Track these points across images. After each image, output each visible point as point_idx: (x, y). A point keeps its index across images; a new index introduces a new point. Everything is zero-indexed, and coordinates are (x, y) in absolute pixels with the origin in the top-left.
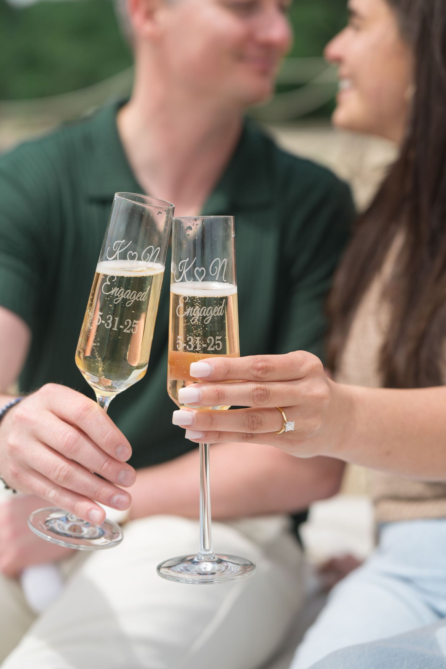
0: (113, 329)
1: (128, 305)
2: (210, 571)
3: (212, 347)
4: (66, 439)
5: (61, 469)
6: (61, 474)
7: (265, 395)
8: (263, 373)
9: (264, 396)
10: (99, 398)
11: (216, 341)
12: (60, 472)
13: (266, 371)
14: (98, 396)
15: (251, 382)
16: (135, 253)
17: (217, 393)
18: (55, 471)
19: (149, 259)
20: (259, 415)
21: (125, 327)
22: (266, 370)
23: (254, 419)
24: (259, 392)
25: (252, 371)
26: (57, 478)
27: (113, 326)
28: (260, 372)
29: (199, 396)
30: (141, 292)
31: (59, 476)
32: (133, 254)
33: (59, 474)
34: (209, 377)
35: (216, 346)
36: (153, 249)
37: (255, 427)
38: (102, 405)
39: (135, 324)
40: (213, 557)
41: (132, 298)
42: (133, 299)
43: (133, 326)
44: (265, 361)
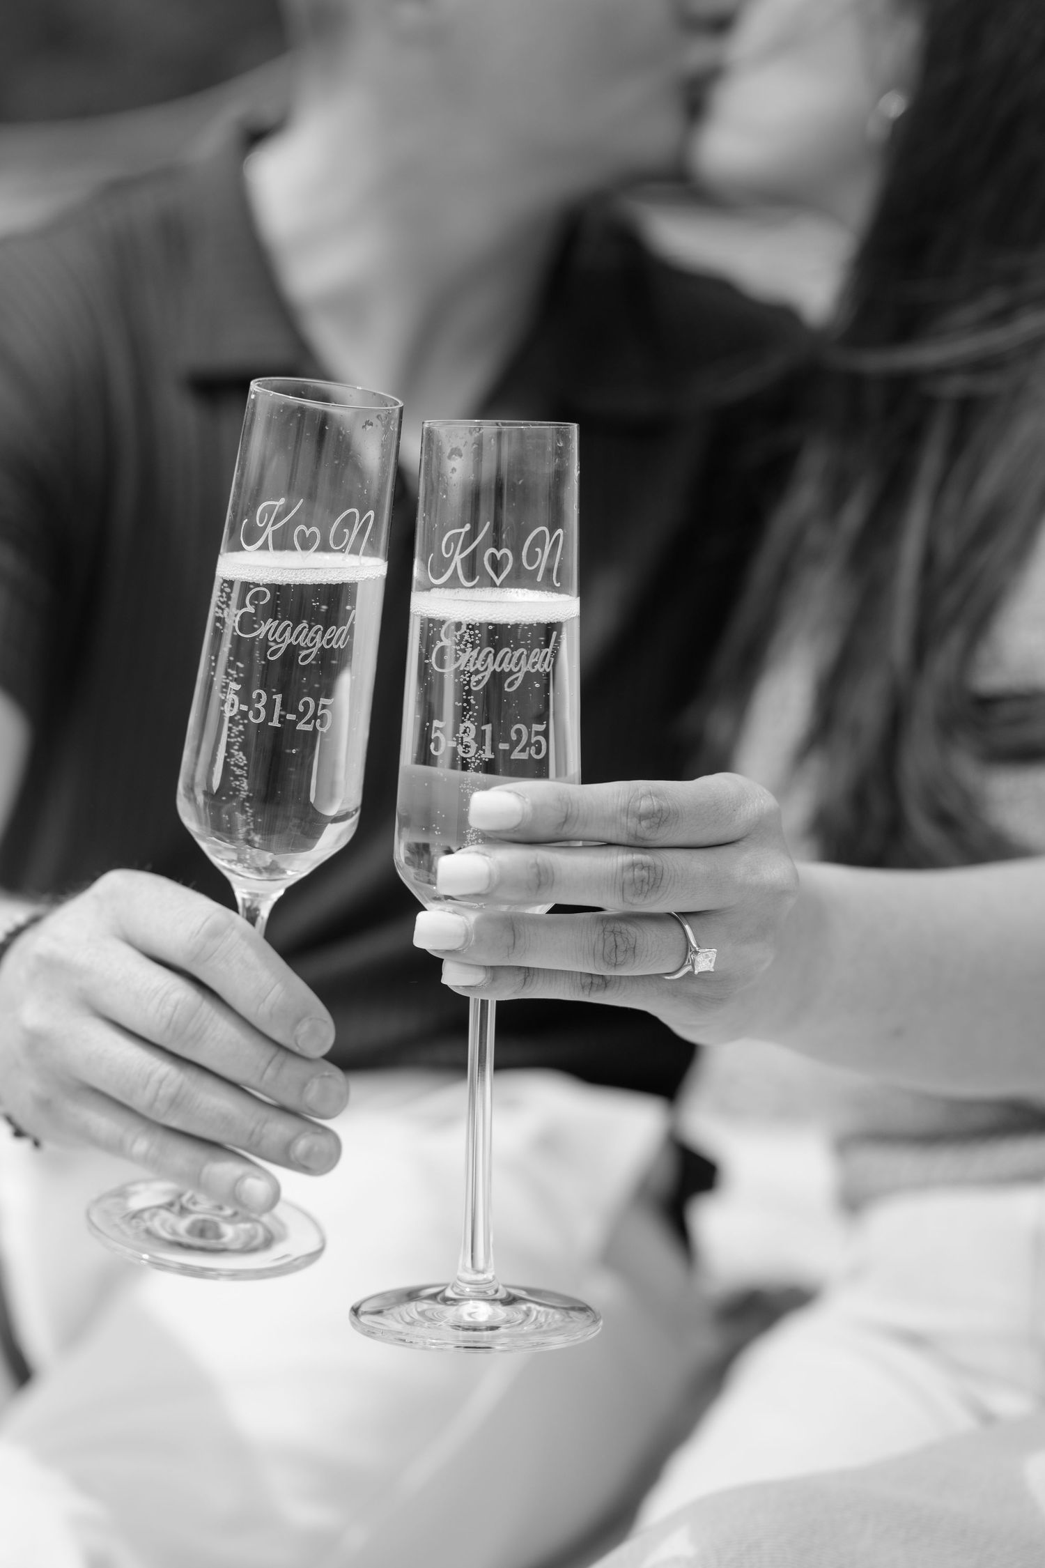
0: (269, 724)
1: (303, 660)
2: (486, 1321)
3: (523, 750)
4: (169, 1009)
5: (161, 1082)
6: (161, 1092)
7: (652, 880)
8: (651, 827)
9: (648, 883)
10: (244, 900)
11: (533, 736)
12: (160, 1087)
13: (659, 823)
14: (240, 894)
15: (617, 847)
16: (314, 529)
17: (535, 870)
18: (145, 1087)
19: (348, 542)
20: (631, 930)
21: (301, 716)
22: (659, 817)
23: (619, 940)
24: (637, 872)
25: (624, 819)
26: (151, 1106)
27: (269, 717)
28: (644, 823)
29: (490, 876)
30: (334, 627)
31: (155, 1100)
32: (308, 533)
33: (157, 1094)
34: (515, 829)
35: (533, 748)
36: (358, 515)
37: (620, 959)
38: (252, 917)
39: (324, 707)
40: (496, 1288)
41: (313, 643)
42: (314, 646)
43: (319, 713)
44: (656, 796)
